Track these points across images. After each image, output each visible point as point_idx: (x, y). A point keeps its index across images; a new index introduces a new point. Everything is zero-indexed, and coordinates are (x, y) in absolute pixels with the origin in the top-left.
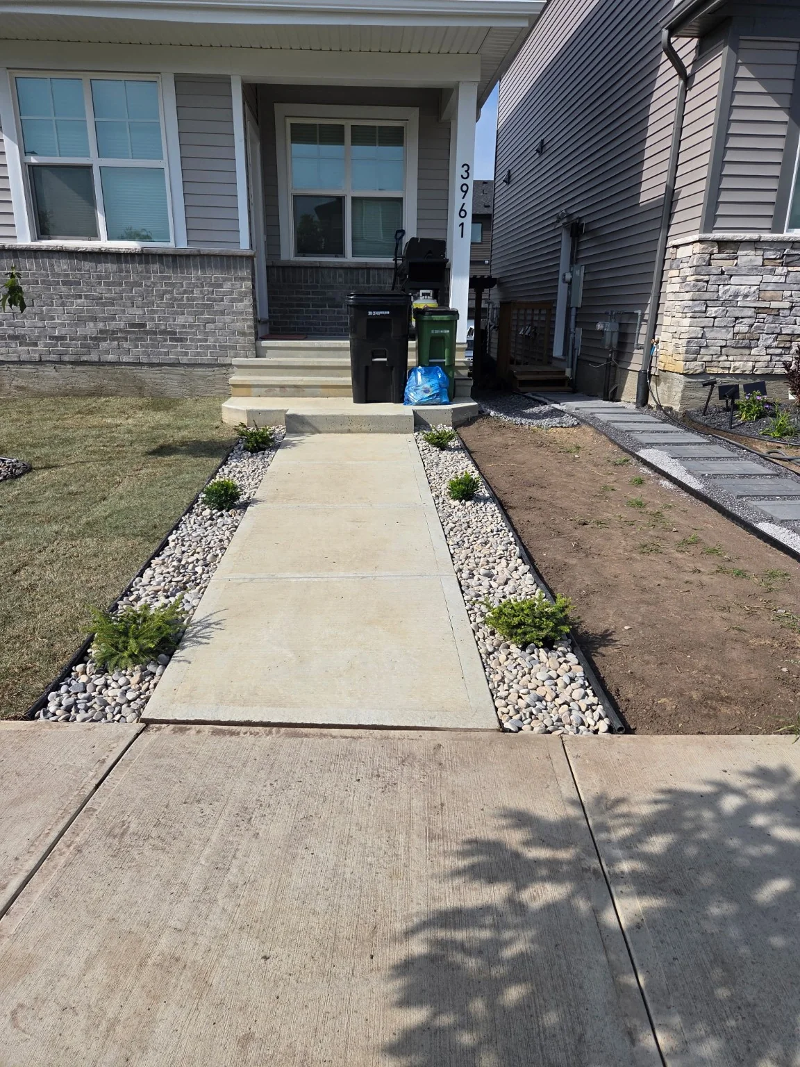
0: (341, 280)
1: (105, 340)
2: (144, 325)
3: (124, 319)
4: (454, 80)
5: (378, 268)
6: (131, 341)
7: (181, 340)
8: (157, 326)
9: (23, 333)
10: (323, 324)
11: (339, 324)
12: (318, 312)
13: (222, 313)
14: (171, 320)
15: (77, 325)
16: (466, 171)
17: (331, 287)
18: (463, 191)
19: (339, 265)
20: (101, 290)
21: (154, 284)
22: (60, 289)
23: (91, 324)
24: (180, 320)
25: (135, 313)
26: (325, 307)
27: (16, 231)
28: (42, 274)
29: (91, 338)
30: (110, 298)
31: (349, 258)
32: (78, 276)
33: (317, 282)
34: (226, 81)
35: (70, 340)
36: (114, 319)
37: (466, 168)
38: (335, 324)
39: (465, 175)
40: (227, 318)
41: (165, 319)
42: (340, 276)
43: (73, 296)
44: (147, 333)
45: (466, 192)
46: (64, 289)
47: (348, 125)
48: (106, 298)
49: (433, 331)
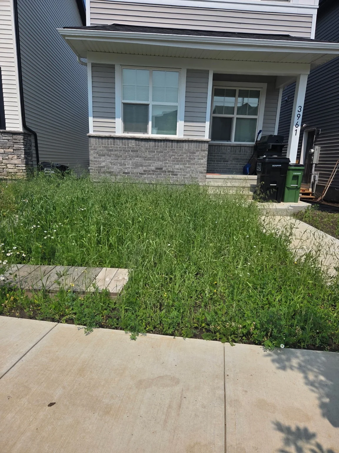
0: (229, 151)
1: (145, 174)
2: (162, 169)
3: (154, 166)
4: (298, 73)
5: (245, 146)
6: (156, 175)
7: (176, 175)
8: (167, 169)
9: (113, 171)
10: (220, 169)
11: (226, 169)
12: (218, 164)
13: (194, 164)
14: (173, 167)
15: (135, 168)
16: (300, 109)
17: (225, 154)
18: (298, 117)
19: (229, 145)
20: (147, 154)
21: (168, 152)
22: (130, 153)
23: (141, 168)
24: (177, 166)
25: (159, 164)
26: (221, 161)
27: (116, 130)
28: (124, 147)
29: (140, 174)
30: (150, 157)
31: (233, 142)
32: (138, 148)
33: (219, 151)
34: (207, 72)
35: (131, 174)
36: (150, 166)
37: (300, 108)
38: (224, 169)
39: (300, 110)
40: (196, 166)
41: (171, 166)
42: (229, 149)
43: (135, 156)
44: (163, 172)
45: (299, 117)
46: (132, 153)
47: (238, 89)
48: (148, 157)
49: (294, 174)
